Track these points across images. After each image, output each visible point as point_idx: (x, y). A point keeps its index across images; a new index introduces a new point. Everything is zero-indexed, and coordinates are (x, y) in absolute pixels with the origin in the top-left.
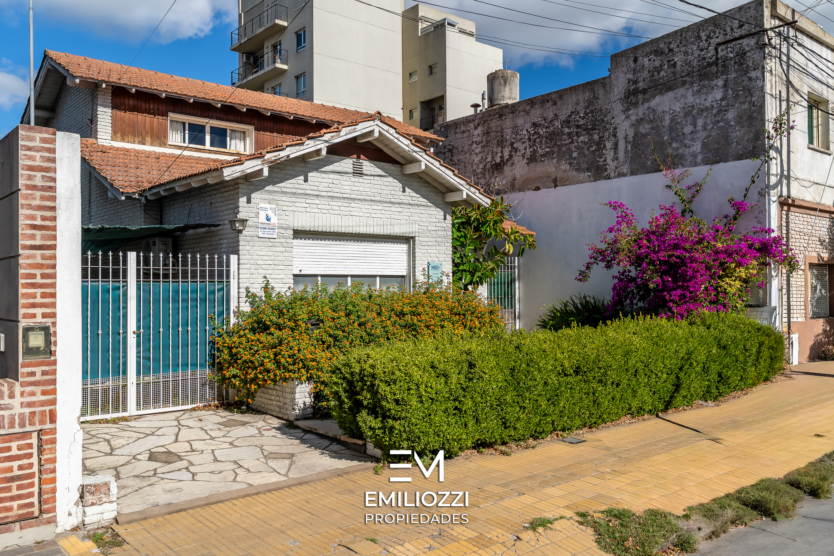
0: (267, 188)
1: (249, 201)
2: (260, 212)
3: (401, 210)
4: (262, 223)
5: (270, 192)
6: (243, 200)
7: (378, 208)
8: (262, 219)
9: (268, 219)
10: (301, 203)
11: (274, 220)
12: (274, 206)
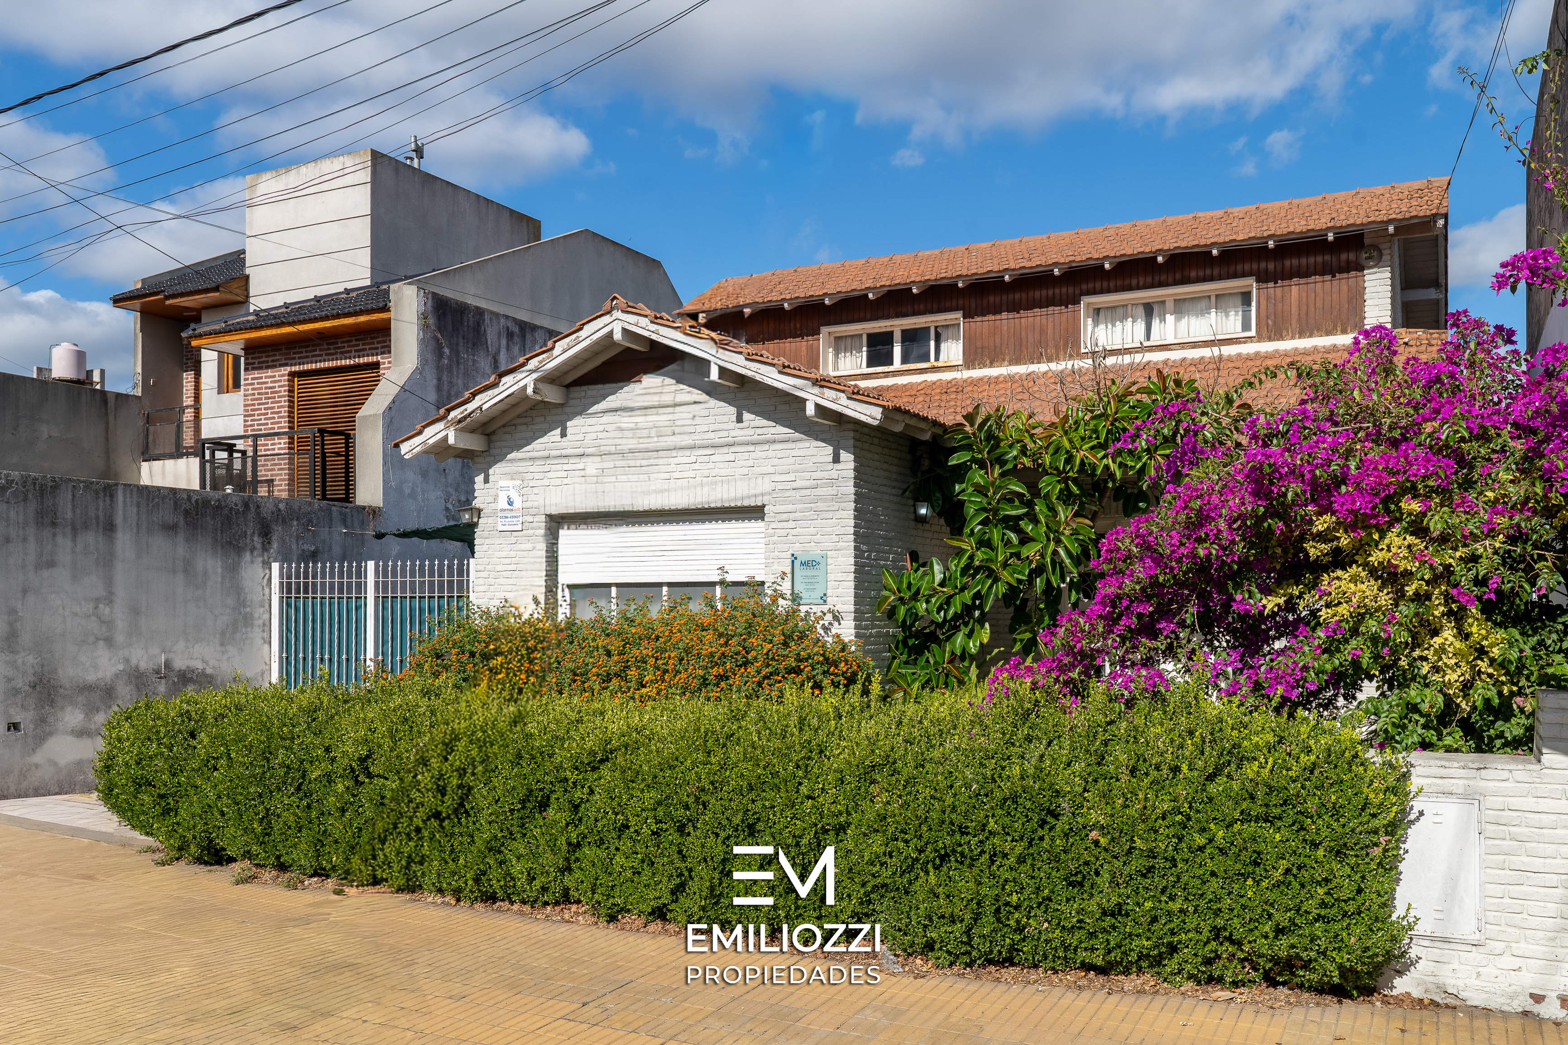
0: (509, 457)
1: (486, 481)
2: (500, 493)
3: (731, 457)
4: (501, 510)
5: (511, 460)
6: (479, 479)
7: (687, 460)
8: (503, 504)
9: (510, 503)
10: (557, 470)
11: (518, 504)
12: (518, 482)
